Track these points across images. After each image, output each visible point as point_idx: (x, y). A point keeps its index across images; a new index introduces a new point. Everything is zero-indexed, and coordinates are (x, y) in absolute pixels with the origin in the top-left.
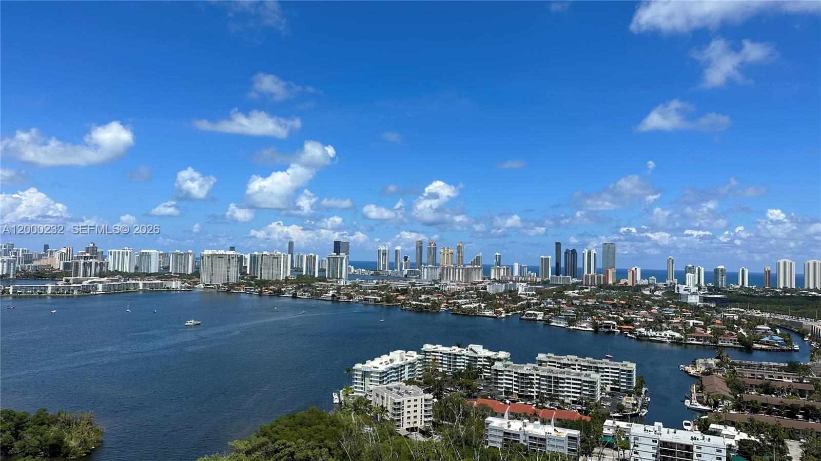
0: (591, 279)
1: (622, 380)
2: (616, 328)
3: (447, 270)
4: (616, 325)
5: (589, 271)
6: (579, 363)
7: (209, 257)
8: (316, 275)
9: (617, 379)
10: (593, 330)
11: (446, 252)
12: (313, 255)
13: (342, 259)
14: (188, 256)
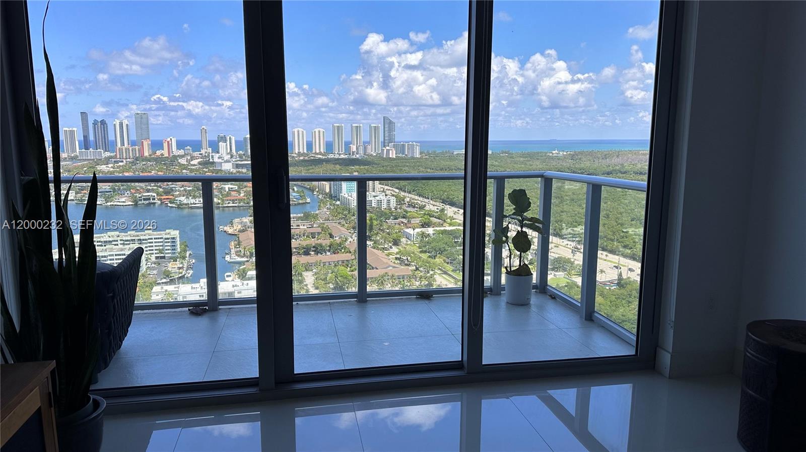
0: (126, 152)
1: (166, 248)
2: (156, 199)
4: (156, 197)
5: (123, 144)
6: (122, 238)
9: (161, 248)
10: (132, 203)
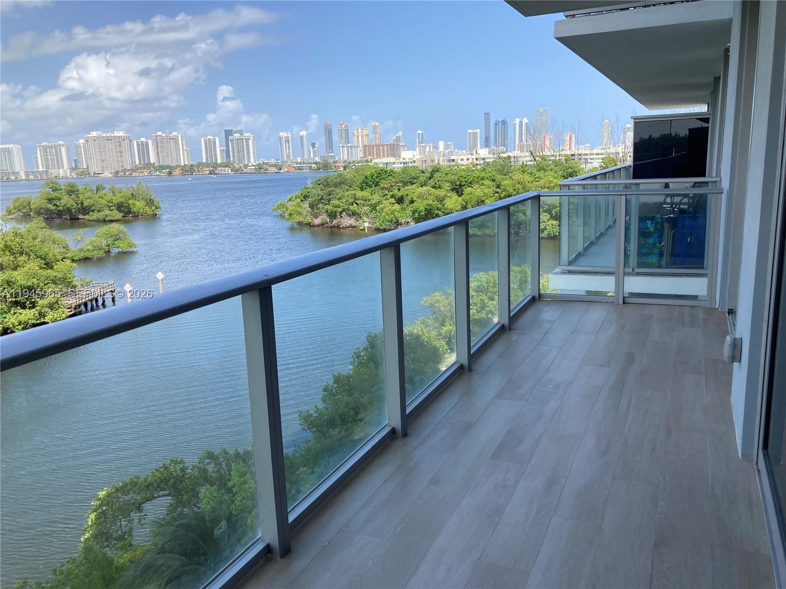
3: (369, 148)
7: (95, 140)
8: (219, 161)
11: (360, 134)
12: (211, 137)
13: (247, 140)
14: (60, 149)
